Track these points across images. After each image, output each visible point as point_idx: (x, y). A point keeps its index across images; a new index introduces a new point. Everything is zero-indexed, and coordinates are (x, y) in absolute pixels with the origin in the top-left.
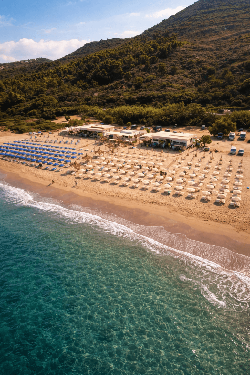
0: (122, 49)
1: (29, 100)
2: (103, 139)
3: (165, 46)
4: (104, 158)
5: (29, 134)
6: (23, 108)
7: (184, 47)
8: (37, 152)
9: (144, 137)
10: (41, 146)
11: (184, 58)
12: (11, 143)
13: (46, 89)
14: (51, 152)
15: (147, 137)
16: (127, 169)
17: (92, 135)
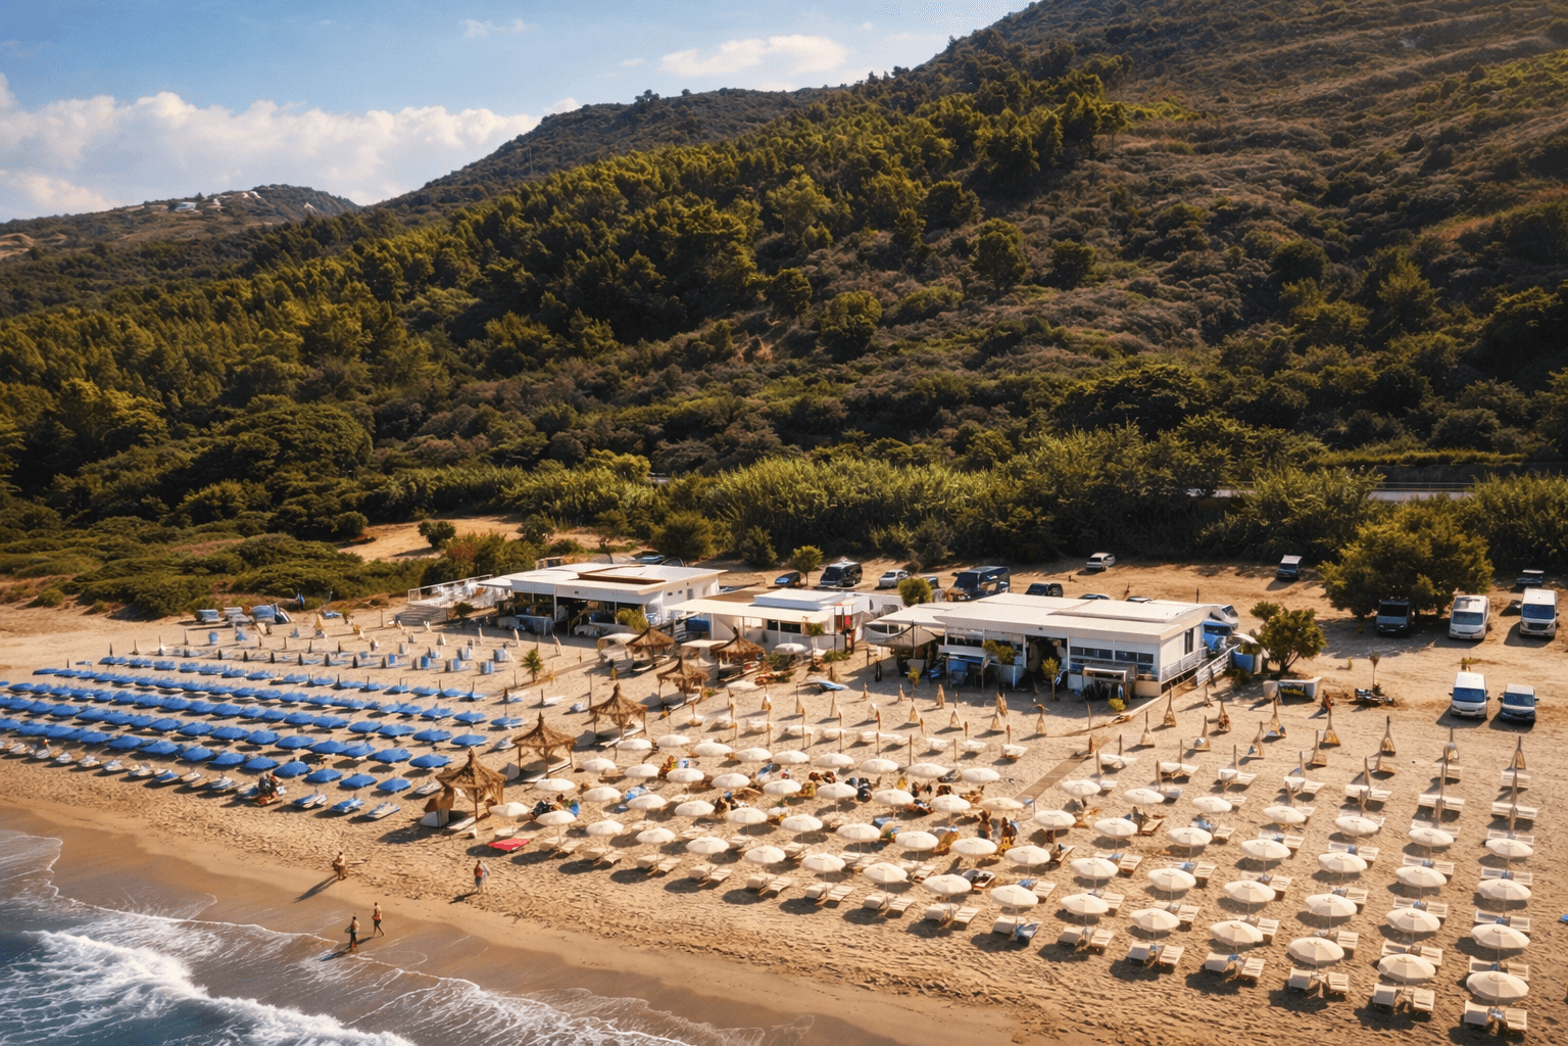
0: (762, 143)
1: (192, 429)
2: (644, 640)
3: (1021, 124)
4: (644, 744)
5: (200, 620)
6: (151, 473)
7: (1142, 133)
8: (247, 718)
9: (893, 629)
10: (274, 683)
11: (1137, 197)
12: (83, 669)
13: (294, 367)
14: (331, 715)
15: (913, 625)
16: (780, 804)
17: (585, 621)
